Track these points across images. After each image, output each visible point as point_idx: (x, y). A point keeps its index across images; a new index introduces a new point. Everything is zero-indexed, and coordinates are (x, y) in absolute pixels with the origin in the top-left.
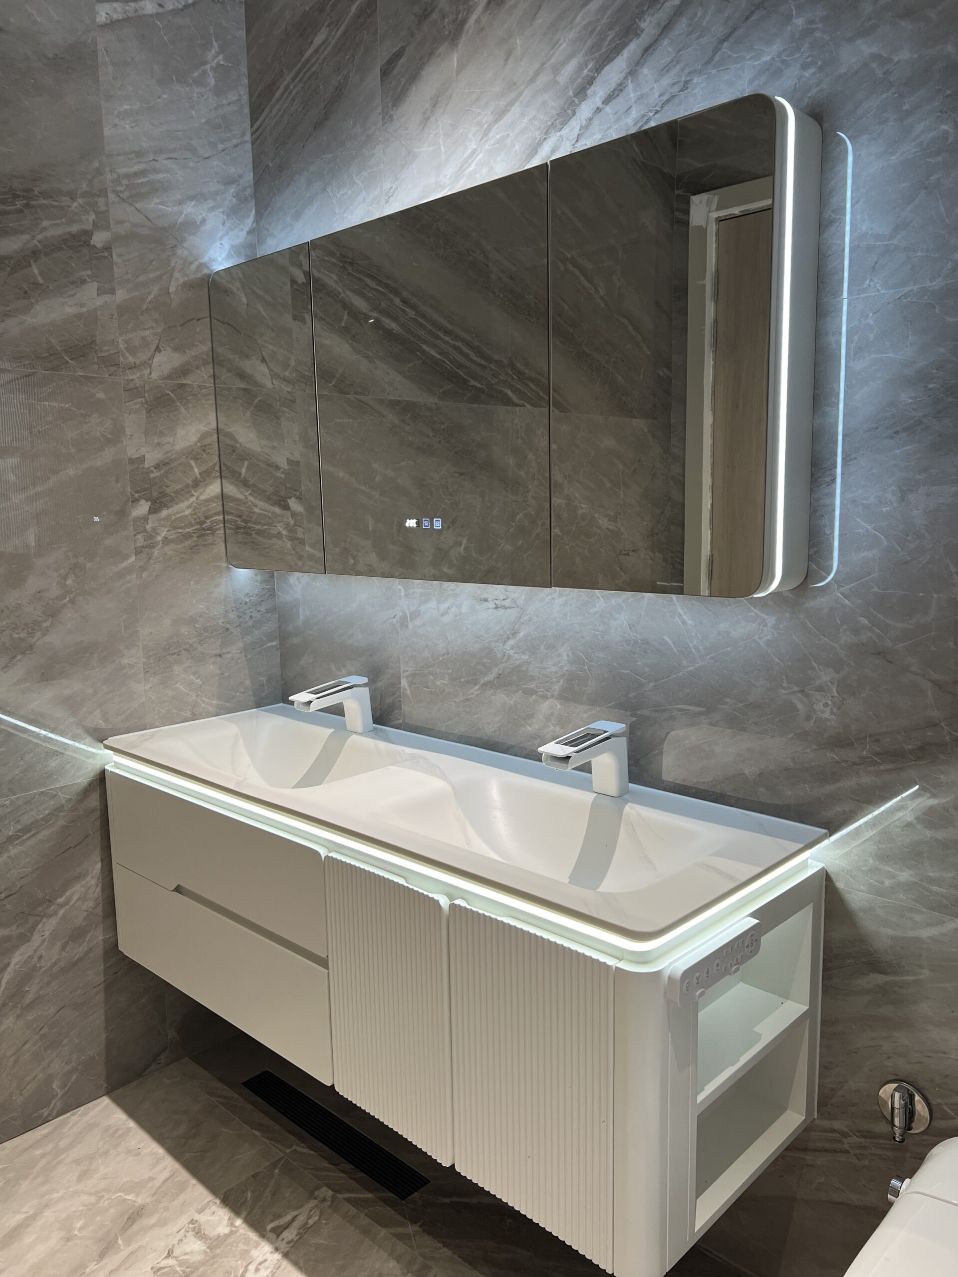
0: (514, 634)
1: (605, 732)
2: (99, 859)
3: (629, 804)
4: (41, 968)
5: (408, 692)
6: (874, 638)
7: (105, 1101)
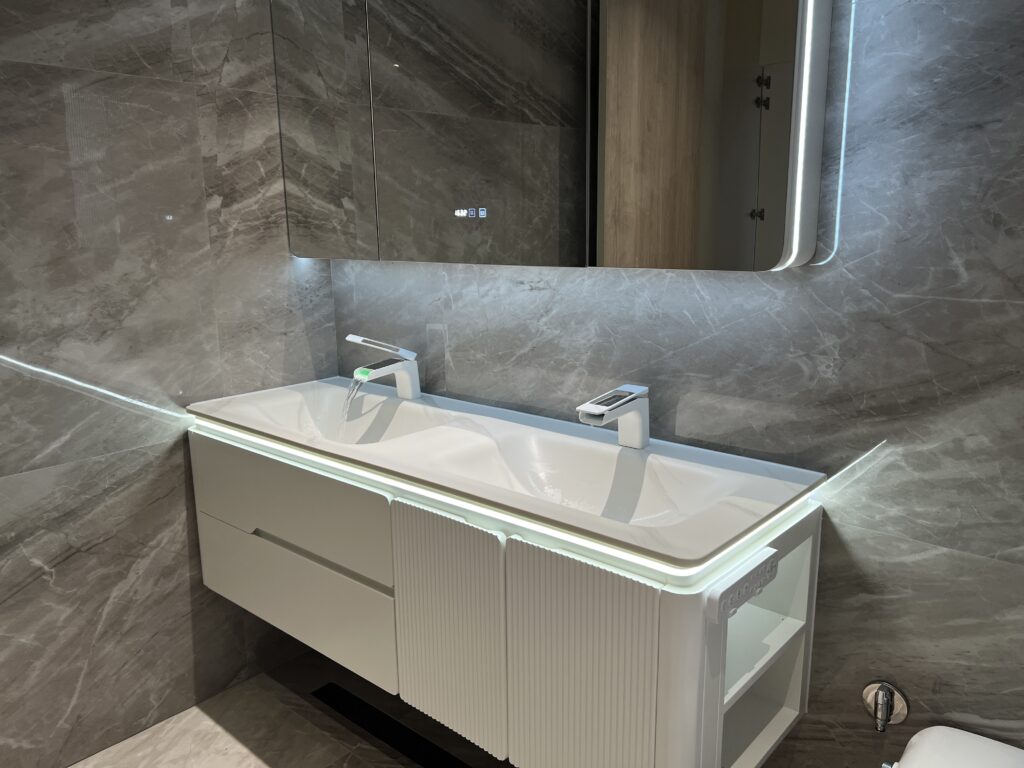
0: (547, 312)
1: (631, 394)
2: (185, 508)
3: (652, 455)
4: (137, 600)
5: (452, 364)
6: (874, 307)
7: (195, 711)
